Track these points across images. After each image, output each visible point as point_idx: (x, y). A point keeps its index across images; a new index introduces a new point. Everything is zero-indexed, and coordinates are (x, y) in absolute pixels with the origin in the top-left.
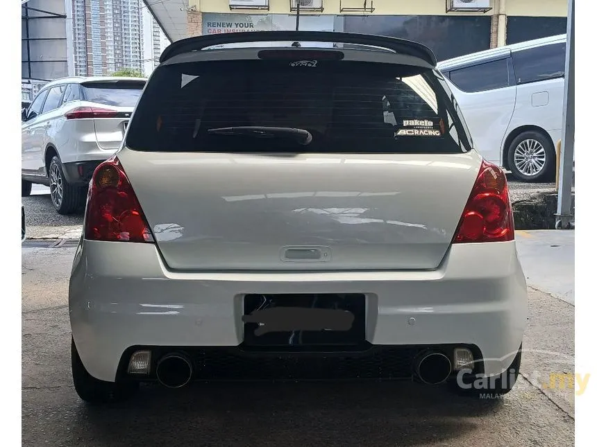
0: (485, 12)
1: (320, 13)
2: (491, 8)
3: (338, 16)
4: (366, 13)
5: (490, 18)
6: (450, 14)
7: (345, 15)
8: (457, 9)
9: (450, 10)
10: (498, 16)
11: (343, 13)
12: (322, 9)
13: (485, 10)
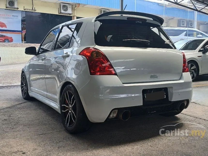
0: (70, 15)
1: (17, 10)
2: (72, 14)
3: (23, 11)
4: (33, 11)
5: (71, 17)
6: (59, 14)
7: (26, 11)
8: (62, 13)
9: (60, 13)
10: (74, 16)
11: (25, 10)
12: (18, 8)
13: (70, 14)
